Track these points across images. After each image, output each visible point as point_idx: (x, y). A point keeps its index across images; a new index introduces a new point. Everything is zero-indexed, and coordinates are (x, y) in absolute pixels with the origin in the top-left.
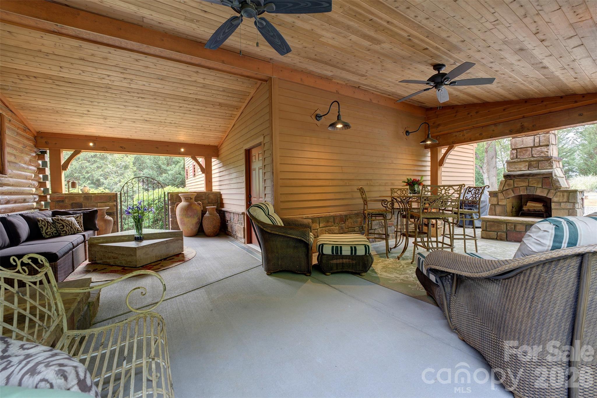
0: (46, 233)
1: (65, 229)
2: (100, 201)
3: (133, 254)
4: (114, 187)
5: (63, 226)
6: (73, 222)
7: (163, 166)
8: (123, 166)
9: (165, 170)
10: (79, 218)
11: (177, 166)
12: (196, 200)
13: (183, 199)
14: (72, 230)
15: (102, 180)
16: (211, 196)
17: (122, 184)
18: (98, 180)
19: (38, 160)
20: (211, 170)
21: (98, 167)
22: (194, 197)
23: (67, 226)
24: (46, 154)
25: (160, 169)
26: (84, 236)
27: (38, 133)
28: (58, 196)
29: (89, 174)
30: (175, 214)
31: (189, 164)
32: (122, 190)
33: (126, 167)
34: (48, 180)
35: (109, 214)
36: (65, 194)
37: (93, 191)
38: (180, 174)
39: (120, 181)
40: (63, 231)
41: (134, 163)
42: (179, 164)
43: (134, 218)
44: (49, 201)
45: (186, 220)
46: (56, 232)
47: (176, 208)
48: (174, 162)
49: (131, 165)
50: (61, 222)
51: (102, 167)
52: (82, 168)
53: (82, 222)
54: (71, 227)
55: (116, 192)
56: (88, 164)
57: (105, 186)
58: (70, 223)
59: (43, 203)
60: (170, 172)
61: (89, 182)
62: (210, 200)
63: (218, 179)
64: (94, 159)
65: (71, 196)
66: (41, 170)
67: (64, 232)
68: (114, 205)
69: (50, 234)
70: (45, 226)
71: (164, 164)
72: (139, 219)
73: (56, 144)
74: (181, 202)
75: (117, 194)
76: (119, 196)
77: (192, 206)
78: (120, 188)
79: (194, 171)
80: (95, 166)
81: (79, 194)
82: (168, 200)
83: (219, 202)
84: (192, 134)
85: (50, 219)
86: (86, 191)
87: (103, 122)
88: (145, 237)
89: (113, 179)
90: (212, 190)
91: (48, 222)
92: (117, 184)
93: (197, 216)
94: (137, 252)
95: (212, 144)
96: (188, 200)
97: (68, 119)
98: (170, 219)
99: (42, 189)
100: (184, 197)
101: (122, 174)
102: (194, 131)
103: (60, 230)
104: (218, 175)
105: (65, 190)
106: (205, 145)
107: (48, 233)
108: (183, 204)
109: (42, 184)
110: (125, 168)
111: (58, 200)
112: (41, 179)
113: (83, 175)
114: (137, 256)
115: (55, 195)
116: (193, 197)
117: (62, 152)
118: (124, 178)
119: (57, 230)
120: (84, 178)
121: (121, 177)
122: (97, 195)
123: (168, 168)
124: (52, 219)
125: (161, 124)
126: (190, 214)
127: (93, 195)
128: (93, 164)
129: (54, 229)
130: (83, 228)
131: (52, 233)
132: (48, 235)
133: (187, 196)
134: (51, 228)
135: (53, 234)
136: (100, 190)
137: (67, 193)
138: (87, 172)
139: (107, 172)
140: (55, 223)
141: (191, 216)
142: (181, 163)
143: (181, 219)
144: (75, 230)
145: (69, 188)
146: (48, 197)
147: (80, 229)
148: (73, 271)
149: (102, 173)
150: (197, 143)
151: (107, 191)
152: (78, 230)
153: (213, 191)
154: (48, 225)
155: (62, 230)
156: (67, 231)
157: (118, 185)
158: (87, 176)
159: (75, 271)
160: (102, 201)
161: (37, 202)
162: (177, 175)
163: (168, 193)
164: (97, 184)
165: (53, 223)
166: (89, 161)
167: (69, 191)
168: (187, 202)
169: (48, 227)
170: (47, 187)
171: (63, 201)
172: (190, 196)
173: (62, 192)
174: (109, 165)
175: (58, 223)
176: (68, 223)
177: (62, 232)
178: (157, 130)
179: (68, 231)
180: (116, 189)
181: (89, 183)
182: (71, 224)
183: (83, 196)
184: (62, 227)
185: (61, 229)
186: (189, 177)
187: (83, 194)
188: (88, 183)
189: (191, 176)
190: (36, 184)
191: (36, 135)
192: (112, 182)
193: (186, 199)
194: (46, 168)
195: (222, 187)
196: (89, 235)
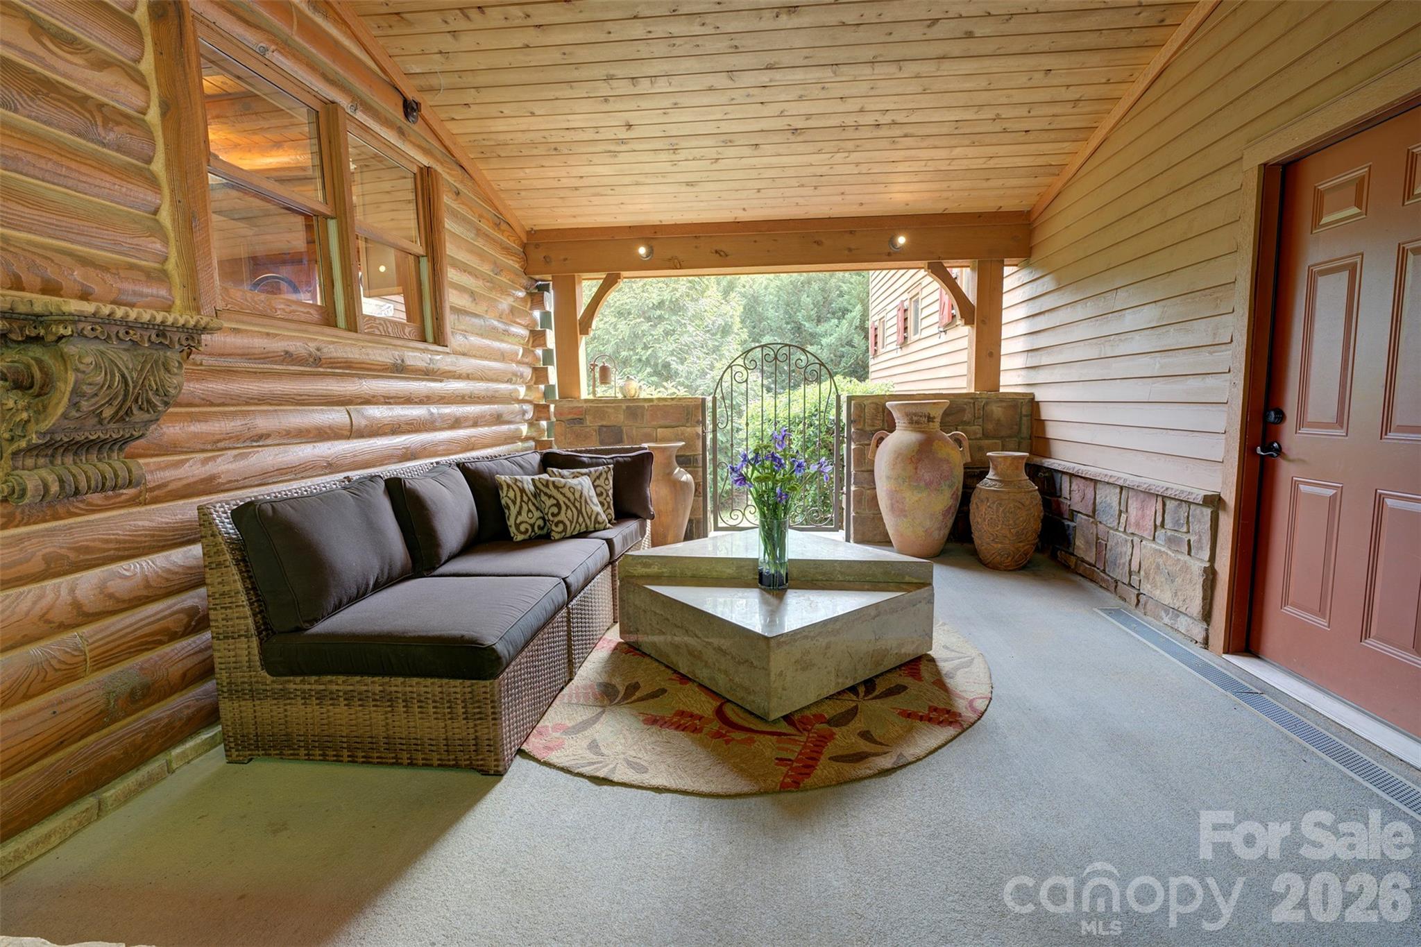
0: (517, 526)
1: (562, 517)
2: (662, 422)
3: (755, 663)
4: (699, 382)
5: (558, 505)
6: (585, 492)
7: (807, 325)
8: (718, 328)
9: (811, 334)
10: (602, 479)
11: (845, 323)
12: (945, 426)
13: (900, 422)
14: (581, 520)
15: (674, 366)
16: (997, 410)
17: (717, 374)
18: (667, 366)
19: (531, 309)
20: (999, 310)
21: (667, 333)
22: (941, 412)
23: (567, 507)
24: (548, 291)
25: (800, 333)
26: (610, 542)
27: (531, 233)
28: (572, 405)
29: (650, 351)
30: (873, 471)
31: (884, 309)
32: (719, 390)
33: (726, 330)
34: (552, 364)
35: (685, 461)
36: (586, 401)
37: (647, 392)
38: (850, 344)
39: (712, 368)
40: (556, 525)
41: (743, 322)
42: (849, 316)
43: (760, 500)
44: (554, 419)
45: (911, 497)
46: (540, 522)
47: (874, 453)
48: (833, 313)
49: (737, 325)
50: (554, 492)
51: (674, 331)
52: (636, 336)
53: (611, 493)
54: (580, 512)
55: (703, 394)
56: (646, 326)
57: (681, 380)
58: (577, 496)
59: (544, 423)
60: (824, 341)
61: (649, 370)
62: (990, 426)
63: (1021, 345)
64: (658, 312)
65: (600, 407)
66: (537, 337)
67: (561, 528)
68: (698, 434)
69: (527, 530)
70: (514, 503)
71: (809, 319)
72: (776, 505)
73: (565, 260)
74: (892, 428)
75: (704, 400)
76: (709, 404)
77: (935, 445)
78: (713, 385)
79: (906, 329)
80: (660, 330)
81: (615, 401)
82: (850, 421)
83: (1025, 431)
84: (943, 166)
85: (527, 481)
86: (633, 392)
87: (667, 167)
88: (795, 573)
89: (697, 362)
90: (998, 386)
91: (522, 491)
92: (707, 374)
93: (950, 487)
94: (773, 657)
95: (1010, 205)
96: (917, 422)
97: (584, 170)
98: (853, 488)
99: (542, 387)
100: (907, 415)
101: (716, 349)
102: (957, 152)
103: (551, 518)
104: (1023, 328)
105: (585, 394)
106: (980, 215)
107: (522, 528)
108: (901, 437)
109: (540, 374)
110: (723, 332)
111: (570, 417)
112: (538, 359)
113: (637, 354)
114: (773, 677)
115: (566, 404)
116: (938, 413)
117: (580, 282)
118: (721, 360)
119: (543, 518)
120: (640, 360)
121: (715, 356)
122: (655, 403)
123: (820, 329)
124: (533, 480)
125: (844, 135)
126: (927, 477)
127: (646, 405)
128: (655, 326)
129: (537, 514)
130: (612, 511)
131: (532, 526)
132: (521, 533)
133: (918, 410)
134: (529, 511)
135: (533, 530)
136: (669, 390)
137: (591, 397)
138: (646, 347)
139: (686, 345)
140: (539, 495)
141: (928, 485)
142: (854, 314)
143: (893, 495)
144: (588, 521)
145: (594, 386)
146: (552, 407)
147: (603, 517)
148: (571, 680)
149: (674, 346)
150: (953, 207)
151: (682, 392)
152: (596, 521)
153: (1002, 390)
154: (522, 500)
155: (556, 519)
156: (568, 523)
157: (708, 376)
158: (645, 355)
159: (576, 679)
160: (667, 423)
161: (531, 424)
162: (842, 346)
163: (850, 399)
164: (664, 373)
165: (535, 496)
166: (649, 319)
167: (594, 393)
168: (915, 430)
169: (521, 507)
170: (551, 383)
171: (580, 421)
172: (927, 410)
173: (579, 397)
174: (689, 327)
175: (546, 494)
176: (572, 498)
177: (554, 528)
178: (824, 170)
179: (571, 522)
180: (703, 388)
181: (648, 373)
182: (578, 502)
183: (624, 406)
184: (555, 510)
185: (553, 515)
186: (881, 351)
187: (625, 399)
188: (646, 372)
189: (894, 346)
190: (528, 372)
191: (525, 241)
192: (695, 369)
193: (911, 422)
194: (548, 330)
195: (1041, 377)
196: (625, 539)
